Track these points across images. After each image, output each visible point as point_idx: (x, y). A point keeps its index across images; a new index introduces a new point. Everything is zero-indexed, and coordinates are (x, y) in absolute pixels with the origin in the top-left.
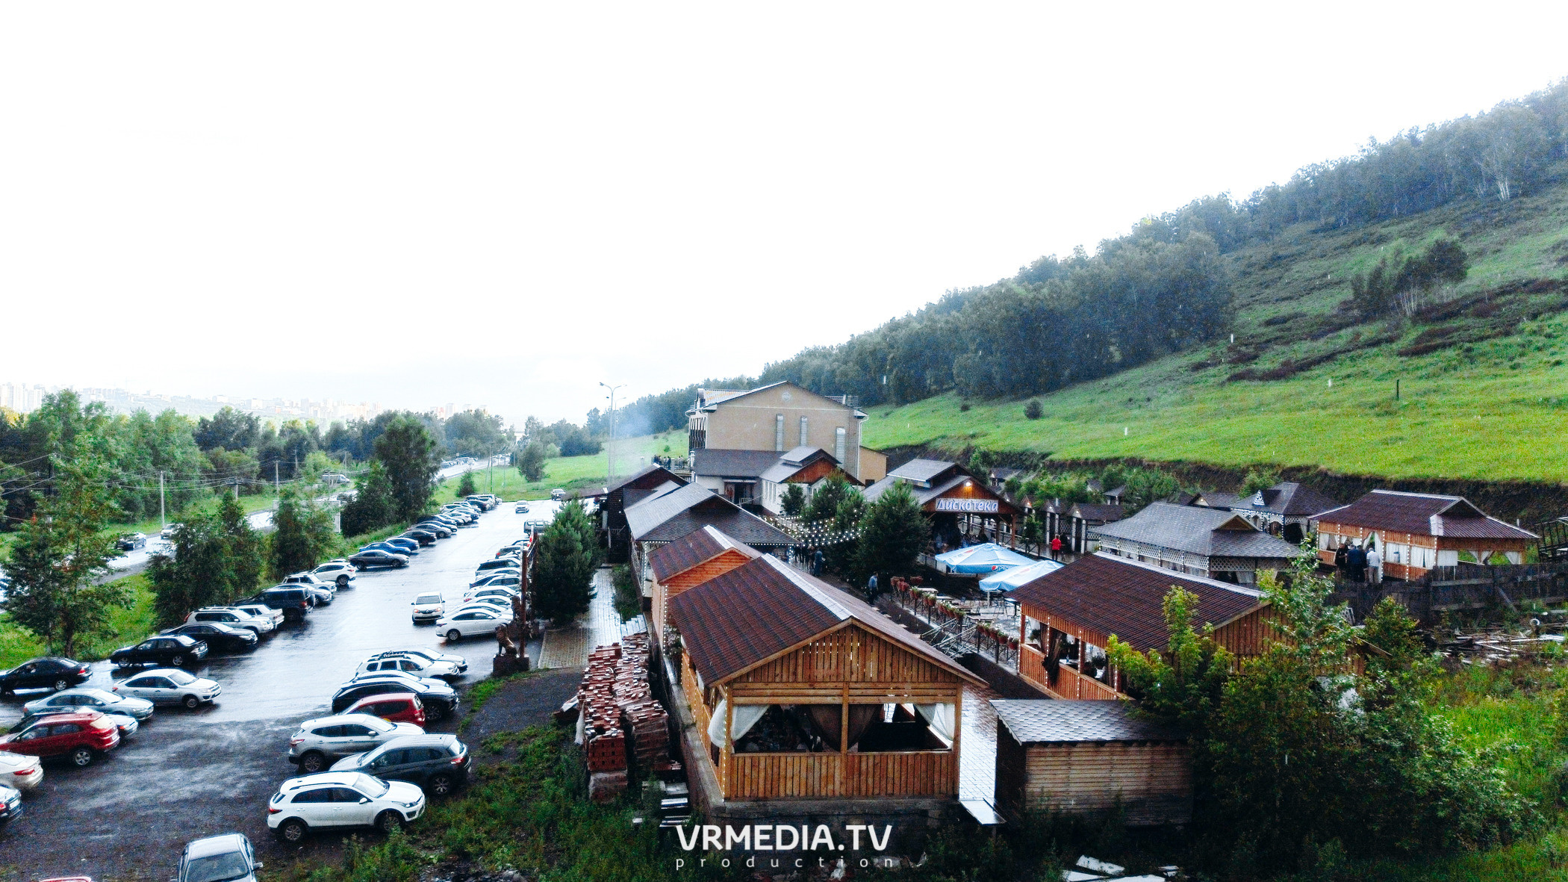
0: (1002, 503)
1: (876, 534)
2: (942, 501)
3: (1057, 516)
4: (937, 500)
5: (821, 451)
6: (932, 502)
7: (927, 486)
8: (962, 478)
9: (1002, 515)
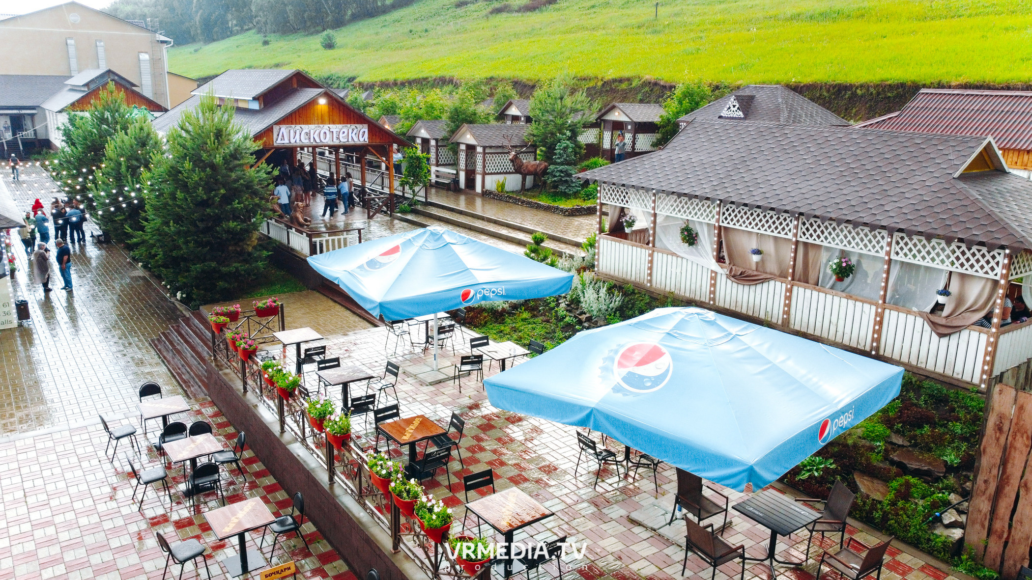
0: (375, 129)
1: (173, 196)
2: (284, 129)
3: (433, 143)
4: (276, 129)
5: (109, 72)
6: (268, 132)
7: (255, 106)
8: (310, 93)
9: (373, 147)
